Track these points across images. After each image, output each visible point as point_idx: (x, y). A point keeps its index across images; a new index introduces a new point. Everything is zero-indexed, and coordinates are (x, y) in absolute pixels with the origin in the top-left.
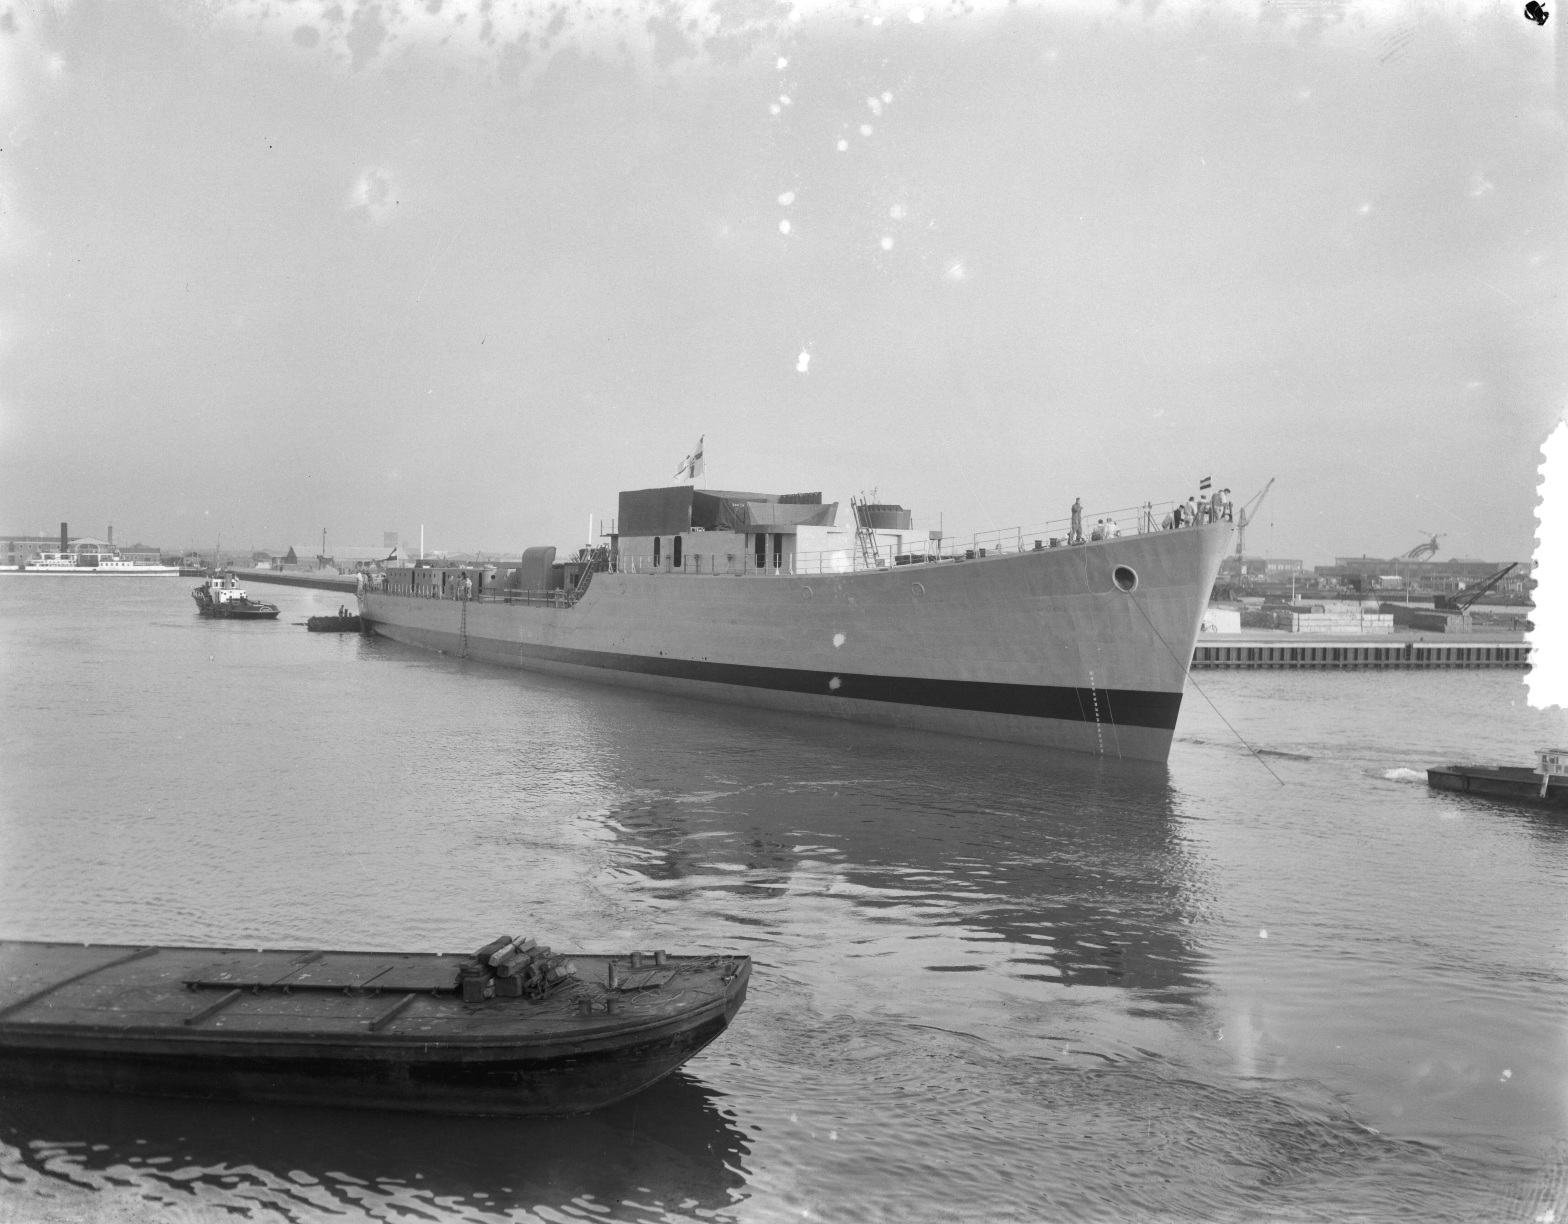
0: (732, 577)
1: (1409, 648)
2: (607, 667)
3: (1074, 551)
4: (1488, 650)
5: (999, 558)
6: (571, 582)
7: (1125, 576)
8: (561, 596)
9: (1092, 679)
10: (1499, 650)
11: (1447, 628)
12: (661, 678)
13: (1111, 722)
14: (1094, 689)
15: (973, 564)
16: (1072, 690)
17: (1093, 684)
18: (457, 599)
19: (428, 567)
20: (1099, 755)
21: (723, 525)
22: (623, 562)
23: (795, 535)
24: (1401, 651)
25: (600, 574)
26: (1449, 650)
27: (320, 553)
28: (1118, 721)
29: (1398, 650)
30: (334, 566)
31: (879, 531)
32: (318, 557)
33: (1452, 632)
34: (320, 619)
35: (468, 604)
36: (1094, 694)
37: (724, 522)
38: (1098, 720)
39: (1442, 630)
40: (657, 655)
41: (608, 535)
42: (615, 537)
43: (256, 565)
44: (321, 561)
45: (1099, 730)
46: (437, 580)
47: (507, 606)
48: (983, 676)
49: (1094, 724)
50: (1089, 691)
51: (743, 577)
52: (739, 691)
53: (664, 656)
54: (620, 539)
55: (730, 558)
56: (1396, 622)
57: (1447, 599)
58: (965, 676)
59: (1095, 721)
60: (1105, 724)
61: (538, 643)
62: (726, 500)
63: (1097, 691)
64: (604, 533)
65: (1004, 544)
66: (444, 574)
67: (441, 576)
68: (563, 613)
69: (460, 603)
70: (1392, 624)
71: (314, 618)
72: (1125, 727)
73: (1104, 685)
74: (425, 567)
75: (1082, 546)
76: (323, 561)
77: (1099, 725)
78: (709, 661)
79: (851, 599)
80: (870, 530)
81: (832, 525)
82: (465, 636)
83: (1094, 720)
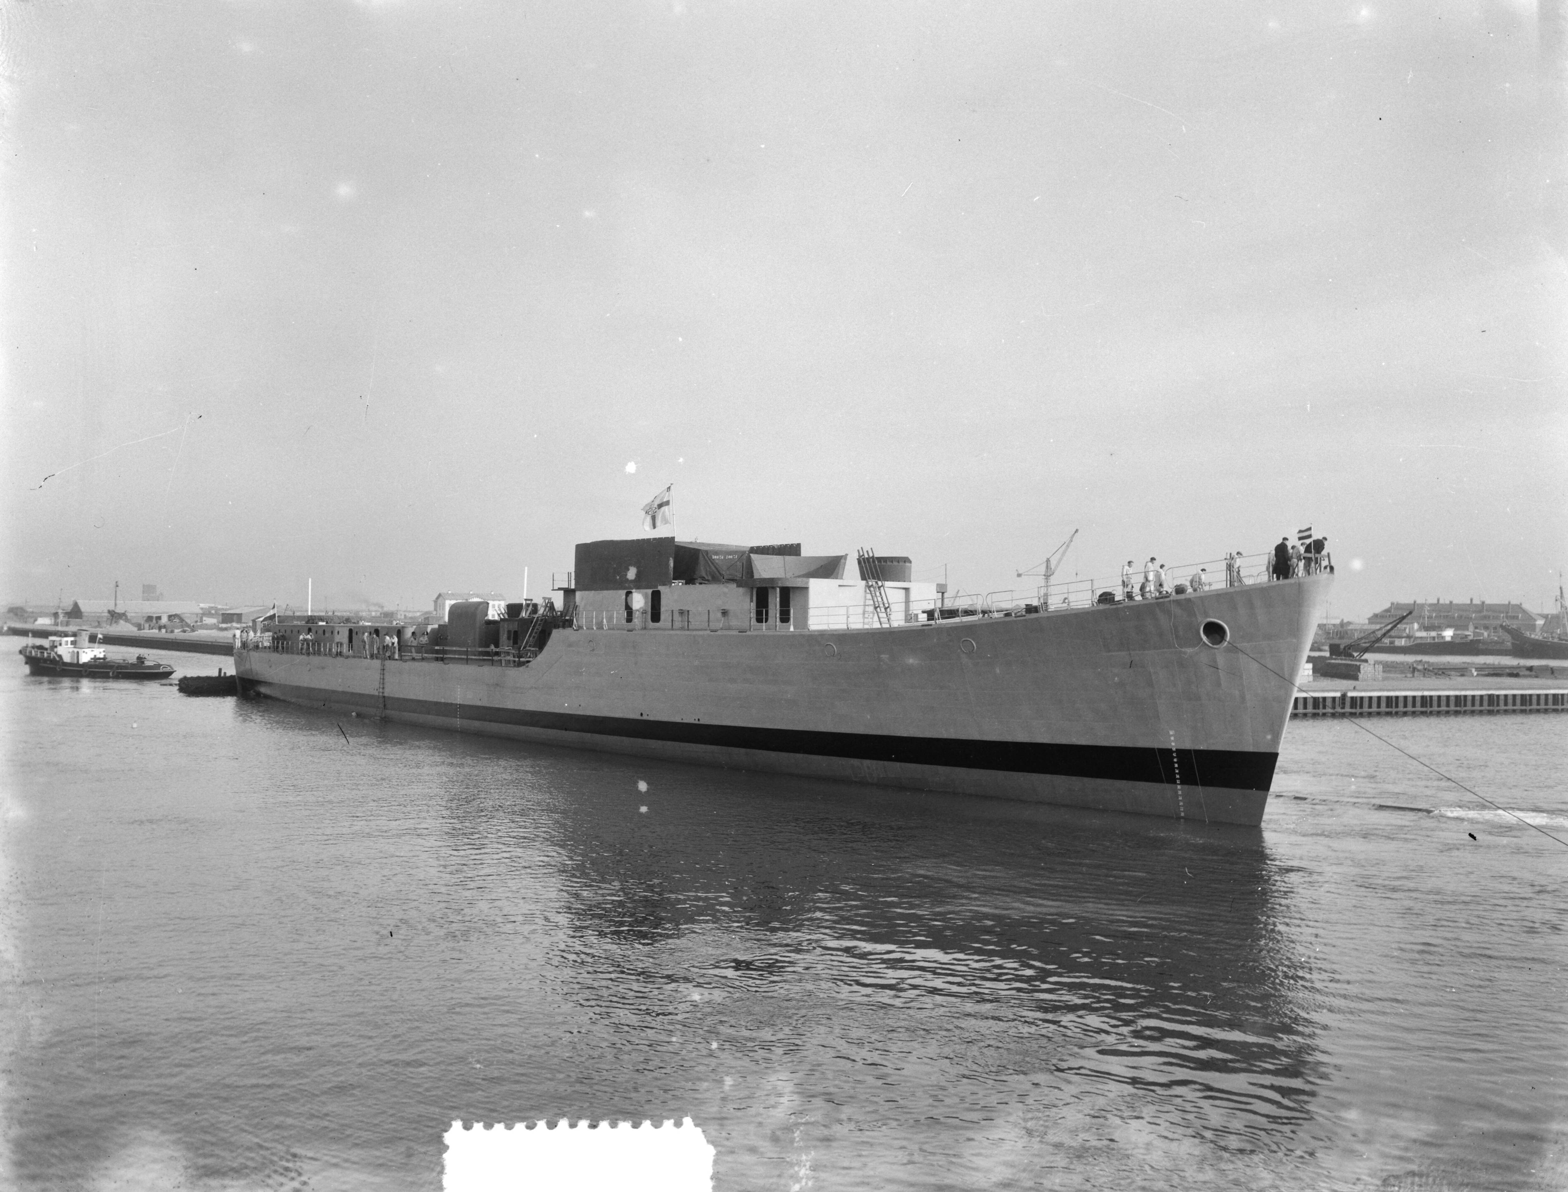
0: (735, 633)
1: (1344, 696)
2: (571, 730)
3: (1158, 604)
4: (1414, 697)
5: (1069, 613)
6: (509, 638)
7: (1214, 631)
8: (508, 654)
9: (1172, 738)
10: (1423, 698)
11: (1361, 676)
12: (640, 740)
13: (1197, 785)
14: (1174, 749)
15: (1037, 619)
16: (1152, 750)
17: (1173, 744)
18: (372, 656)
19: (324, 623)
20: (1179, 818)
21: (703, 578)
22: (581, 619)
23: (807, 588)
24: (1337, 700)
25: (561, 630)
26: (1379, 698)
27: (112, 608)
28: (1205, 783)
29: (1334, 699)
30: (127, 620)
31: (888, 584)
32: (109, 612)
33: (1365, 680)
34: (192, 678)
35: (388, 663)
36: (1174, 755)
37: (704, 574)
38: (1178, 782)
39: (1356, 678)
40: (637, 716)
41: (560, 589)
42: (568, 593)
43: (36, 620)
44: (112, 616)
45: (1180, 793)
46: (343, 637)
47: (439, 665)
48: (1043, 737)
49: (1173, 786)
50: (1170, 751)
51: (748, 633)
52: (740, 754)
53: (645, 717)
54: (578, 594)
55: (725, 613)
56: (1315, 670)
57: (1342, 647)
58: (1021, 737)
59: (1175, 783)
60: (1186, 787)
61: (479, 703)
62: (707, 552)
63: (1178, 751)
64: (556, 588)
65: (1072, 598)
66: (351, 631)
67: (347, 633)
68: (513, 673)
69: (377, 663)
70: (1311, 672)
71: (185, 678)
72: (1211, 789)
73: (1187, 745)
74: (321, 623)
75: (1168, 599)
76: (115, 616)
77: (1179, 787)
78: (701, 722)
79: (884, 657)
80: (880, 583)
81: (842, 578)
82: (384, 697)
83: (1173, 781)
